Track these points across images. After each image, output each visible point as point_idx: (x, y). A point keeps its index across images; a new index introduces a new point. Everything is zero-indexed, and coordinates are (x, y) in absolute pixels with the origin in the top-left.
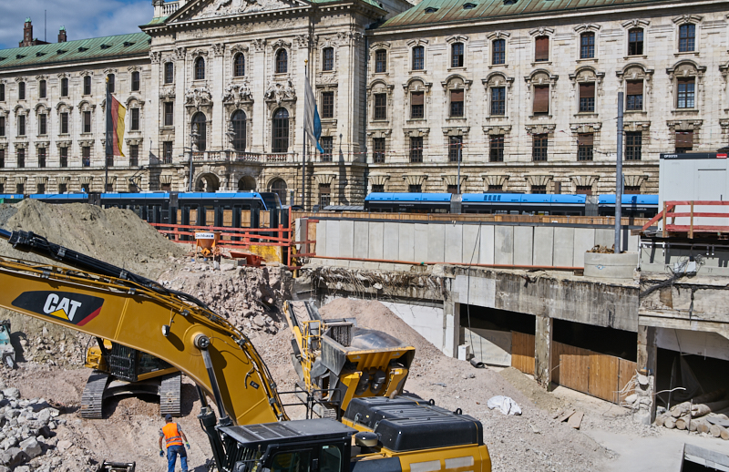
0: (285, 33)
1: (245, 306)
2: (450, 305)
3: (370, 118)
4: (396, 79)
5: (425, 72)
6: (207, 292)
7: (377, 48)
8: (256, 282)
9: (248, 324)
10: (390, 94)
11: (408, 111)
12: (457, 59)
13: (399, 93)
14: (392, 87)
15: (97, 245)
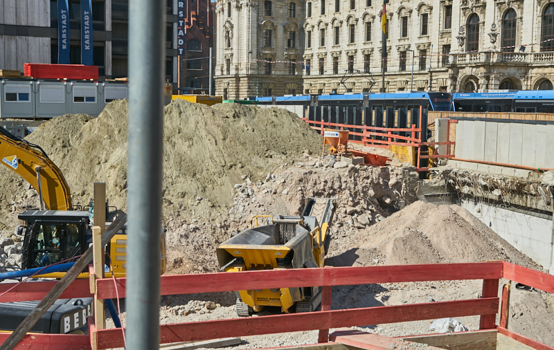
1: (350, 203)
6: (308, 188)
8: (369, 181)
9: (350, 222)
15: (228, 141)
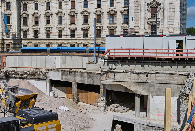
2: (47, 80)
3: (22, 24)
4: (30, 13)
5: (39, 11)
7: (24, 3)
10: (28, 17)
12: (48, 7)
13: (31, 17)
14: (29, 15)
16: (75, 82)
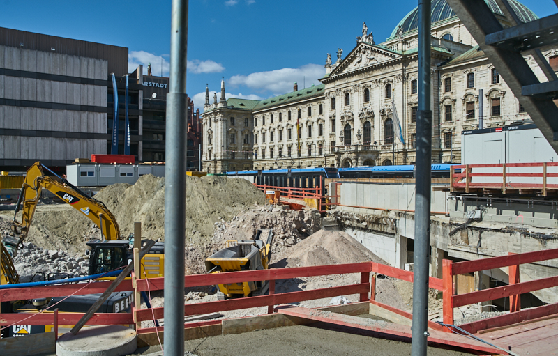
0: (390, 74)
1: (282, 232)
2: (398, 237)
3: (442, 120)
4: (457, 95)
5: (475, 89)
6: (258, 224)
7: (445, 77)
8: (293, 219)
10: (454, 104)
11: (465, 114)
12: (495, 78)
13: (459, 104)
14: (455, 101)
16: (435, 247)
